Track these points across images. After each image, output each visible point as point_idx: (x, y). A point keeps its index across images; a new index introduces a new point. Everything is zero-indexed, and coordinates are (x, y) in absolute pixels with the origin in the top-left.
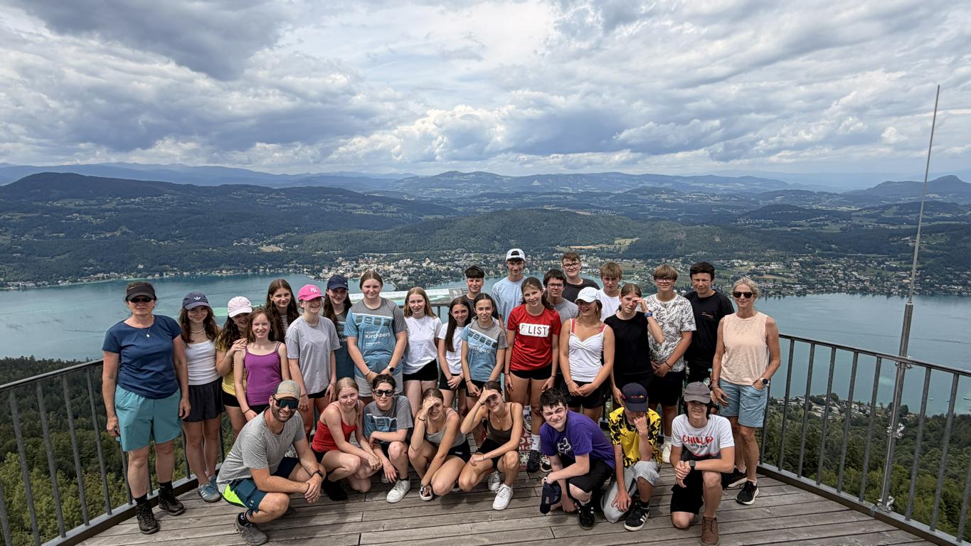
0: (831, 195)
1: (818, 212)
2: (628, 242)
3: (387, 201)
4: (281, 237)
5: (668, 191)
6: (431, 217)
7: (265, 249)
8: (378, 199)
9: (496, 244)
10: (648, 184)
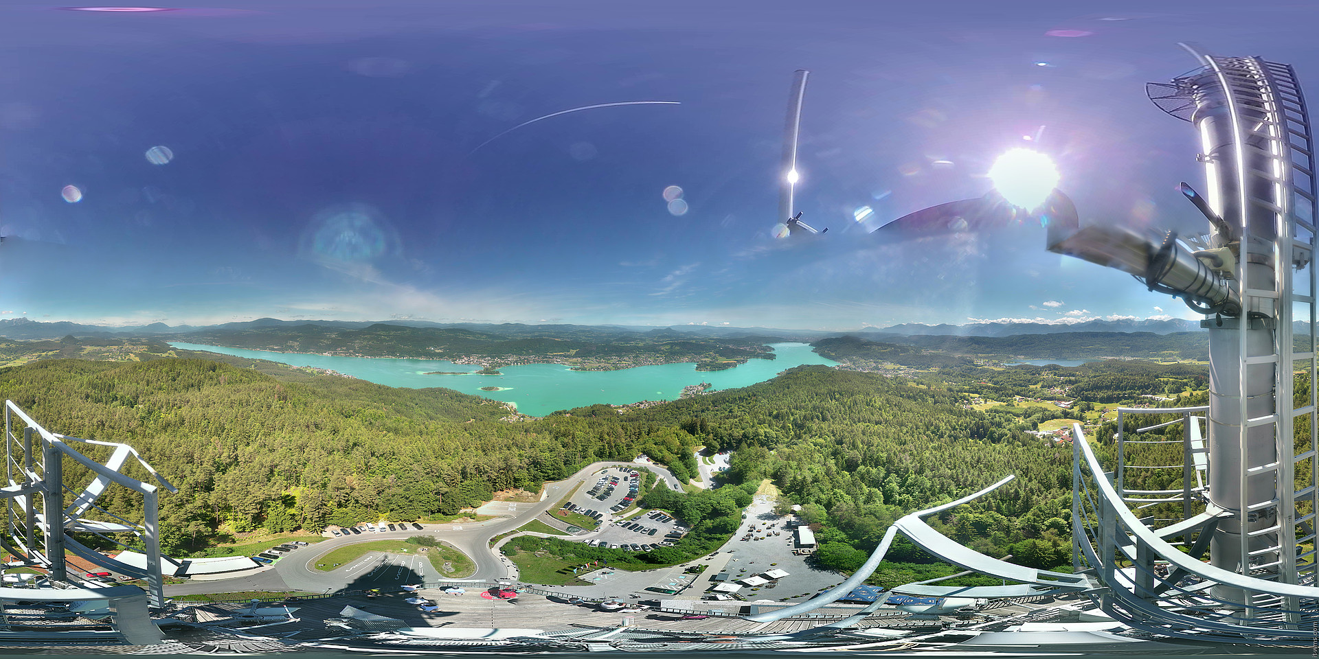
0: (640, 333)
1: (637, 339)
2: (575, 351)
3: (482, 334)
4: (442, 347)
5: (589, 331)
6: (499, 341)
7: (437, 351)
8: (479, 333)
9: (525, 352)
10: (582, 329)
